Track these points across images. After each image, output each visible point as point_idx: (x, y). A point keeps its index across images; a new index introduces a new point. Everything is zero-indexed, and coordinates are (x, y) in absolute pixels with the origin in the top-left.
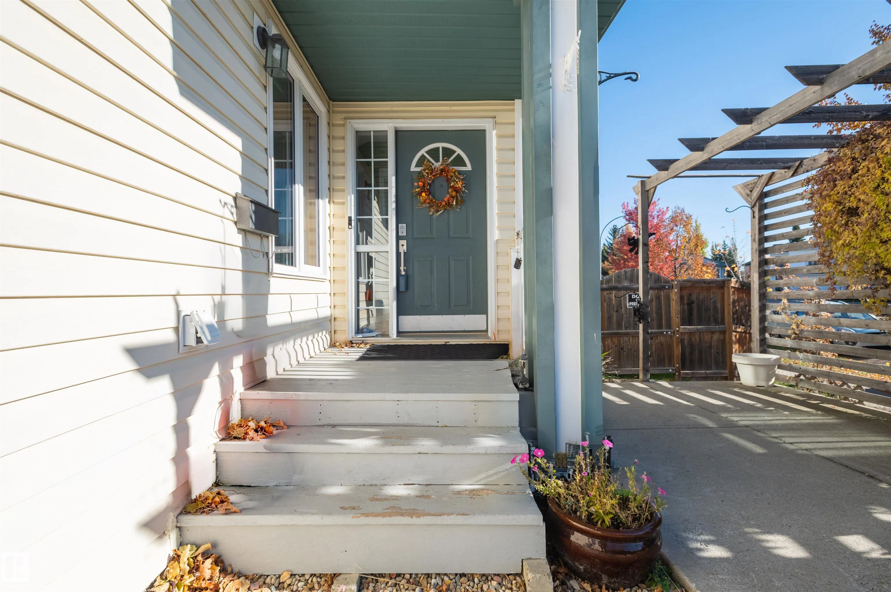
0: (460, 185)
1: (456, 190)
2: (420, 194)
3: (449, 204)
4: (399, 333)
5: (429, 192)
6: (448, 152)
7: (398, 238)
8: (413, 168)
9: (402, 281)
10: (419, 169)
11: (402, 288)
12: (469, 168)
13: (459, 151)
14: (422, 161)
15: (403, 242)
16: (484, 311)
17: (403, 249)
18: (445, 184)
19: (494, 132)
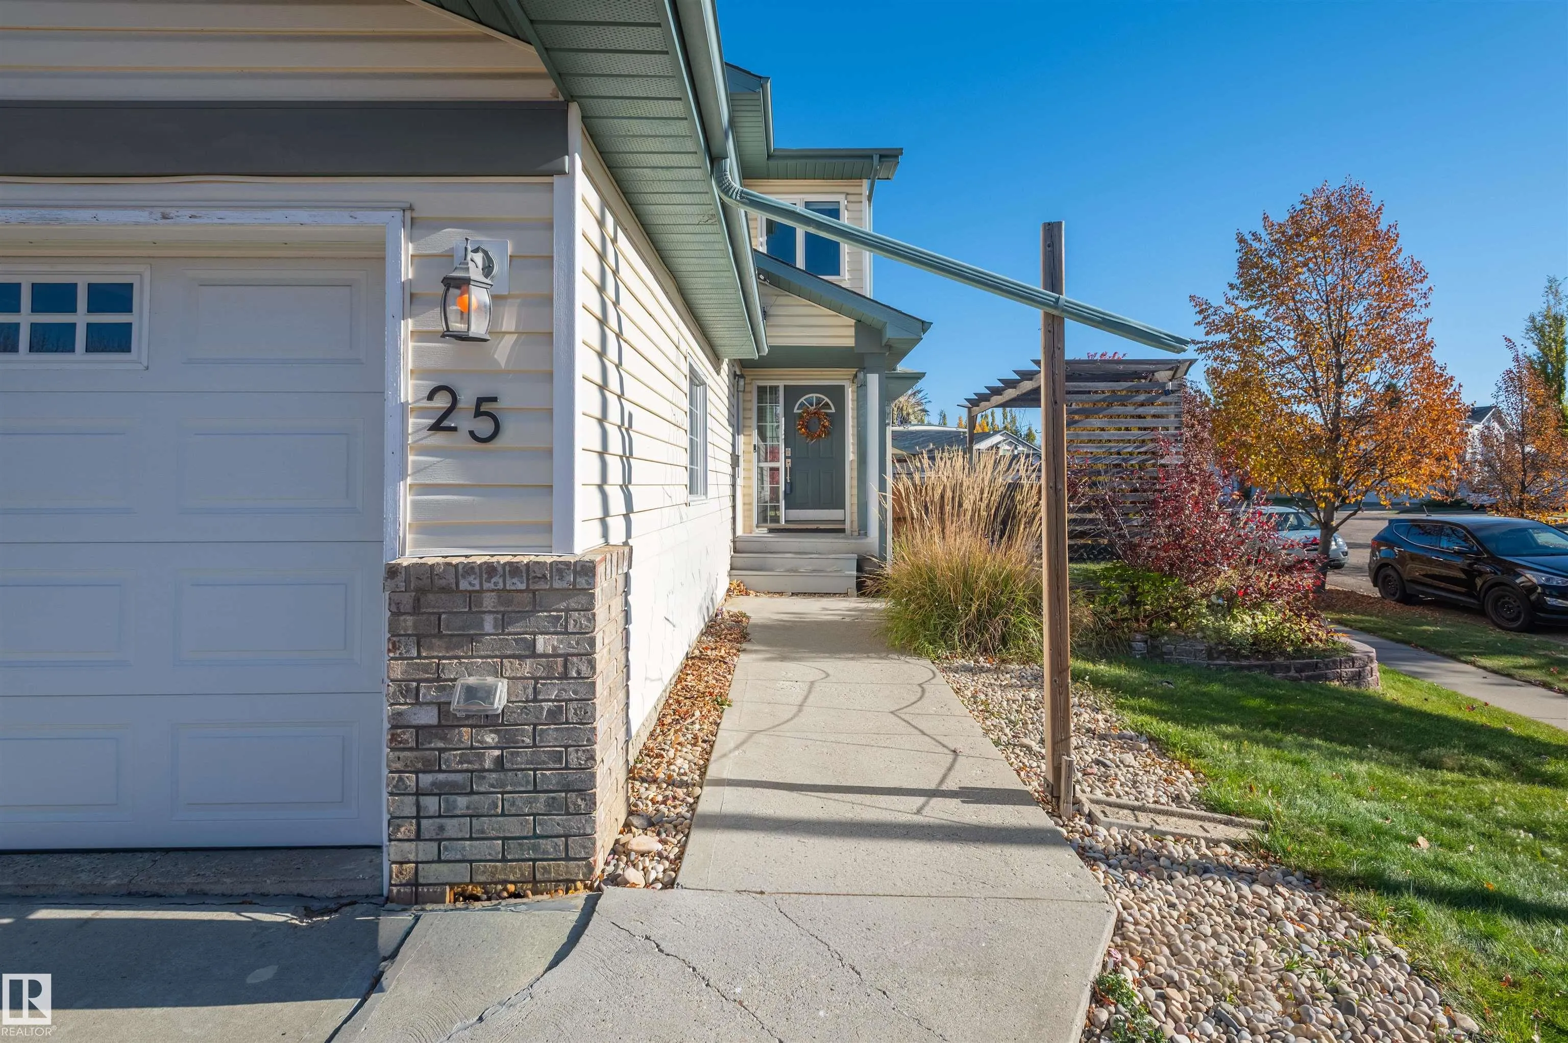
0: (827, 424)
1: (824, 426)
2: (800, 429)
3: (820, 436)
4: (786, 521)
5: (807, 427)
6: (819, 401)
7: (786, 458)
8: (795, 411)
9: (788, 487)
10: (800, 411)
11: (788, 492)
12: (833, 410)
13: (827, 399)
14: (802, 404)
15: (789, 460)
16: (842, 506)
17: (789, 465)
18: (817, 421)
19: (850, 390)
